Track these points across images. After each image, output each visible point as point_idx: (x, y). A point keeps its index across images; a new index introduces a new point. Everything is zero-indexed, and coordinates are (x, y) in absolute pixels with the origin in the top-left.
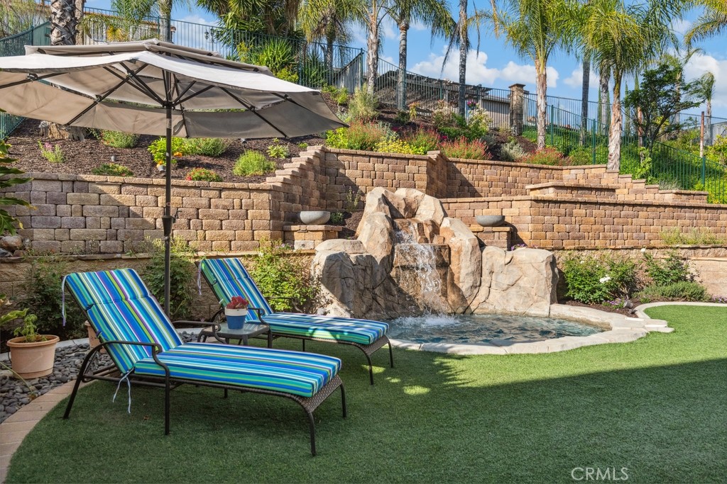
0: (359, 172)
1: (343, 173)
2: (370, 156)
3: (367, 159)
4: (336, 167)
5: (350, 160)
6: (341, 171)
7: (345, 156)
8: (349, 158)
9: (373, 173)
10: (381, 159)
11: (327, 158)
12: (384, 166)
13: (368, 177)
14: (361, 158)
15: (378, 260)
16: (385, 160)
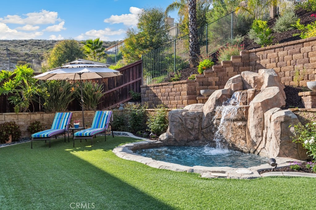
0: (268, 60)
1: (259, 63)
2: (275, 48)
3: (273, 51)
4: (255, 60)
5: (263, 54)
6: (258, 62)
7: (260, 52)
8: (262, 53)
9: (277, 58)
10: (282, 48)
11: (250, 56)
12: (285, 52)
13: (273, 62)
14: (269, 50)
15: (205, 114)
16: (285, 48)
